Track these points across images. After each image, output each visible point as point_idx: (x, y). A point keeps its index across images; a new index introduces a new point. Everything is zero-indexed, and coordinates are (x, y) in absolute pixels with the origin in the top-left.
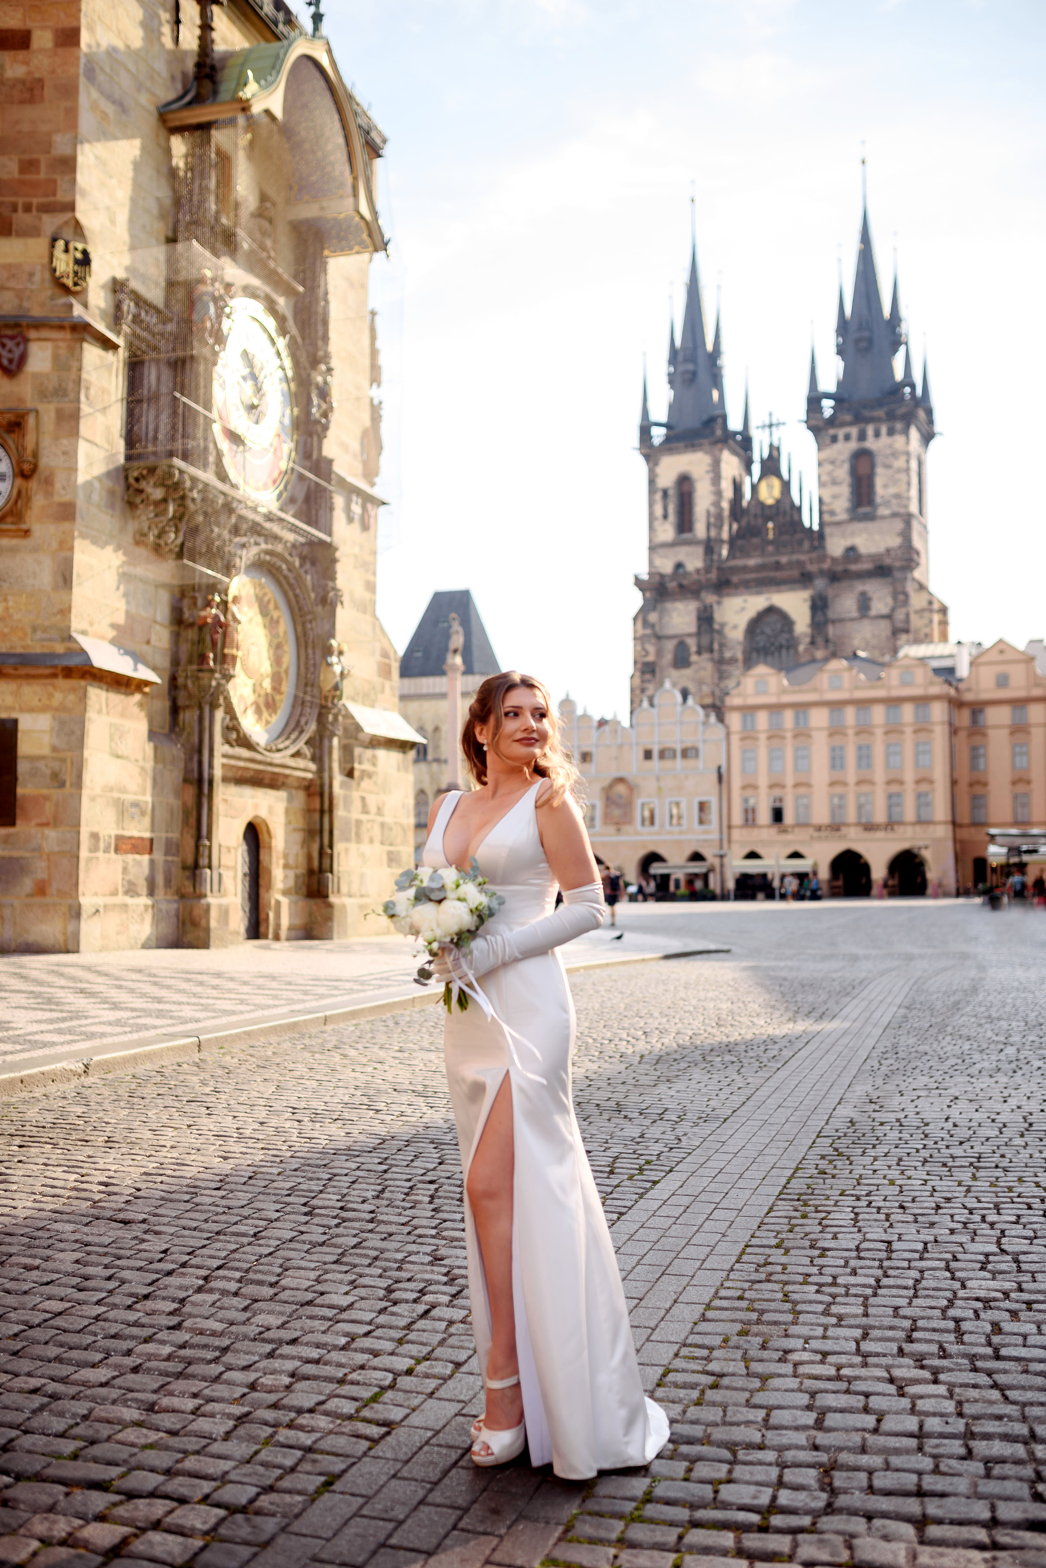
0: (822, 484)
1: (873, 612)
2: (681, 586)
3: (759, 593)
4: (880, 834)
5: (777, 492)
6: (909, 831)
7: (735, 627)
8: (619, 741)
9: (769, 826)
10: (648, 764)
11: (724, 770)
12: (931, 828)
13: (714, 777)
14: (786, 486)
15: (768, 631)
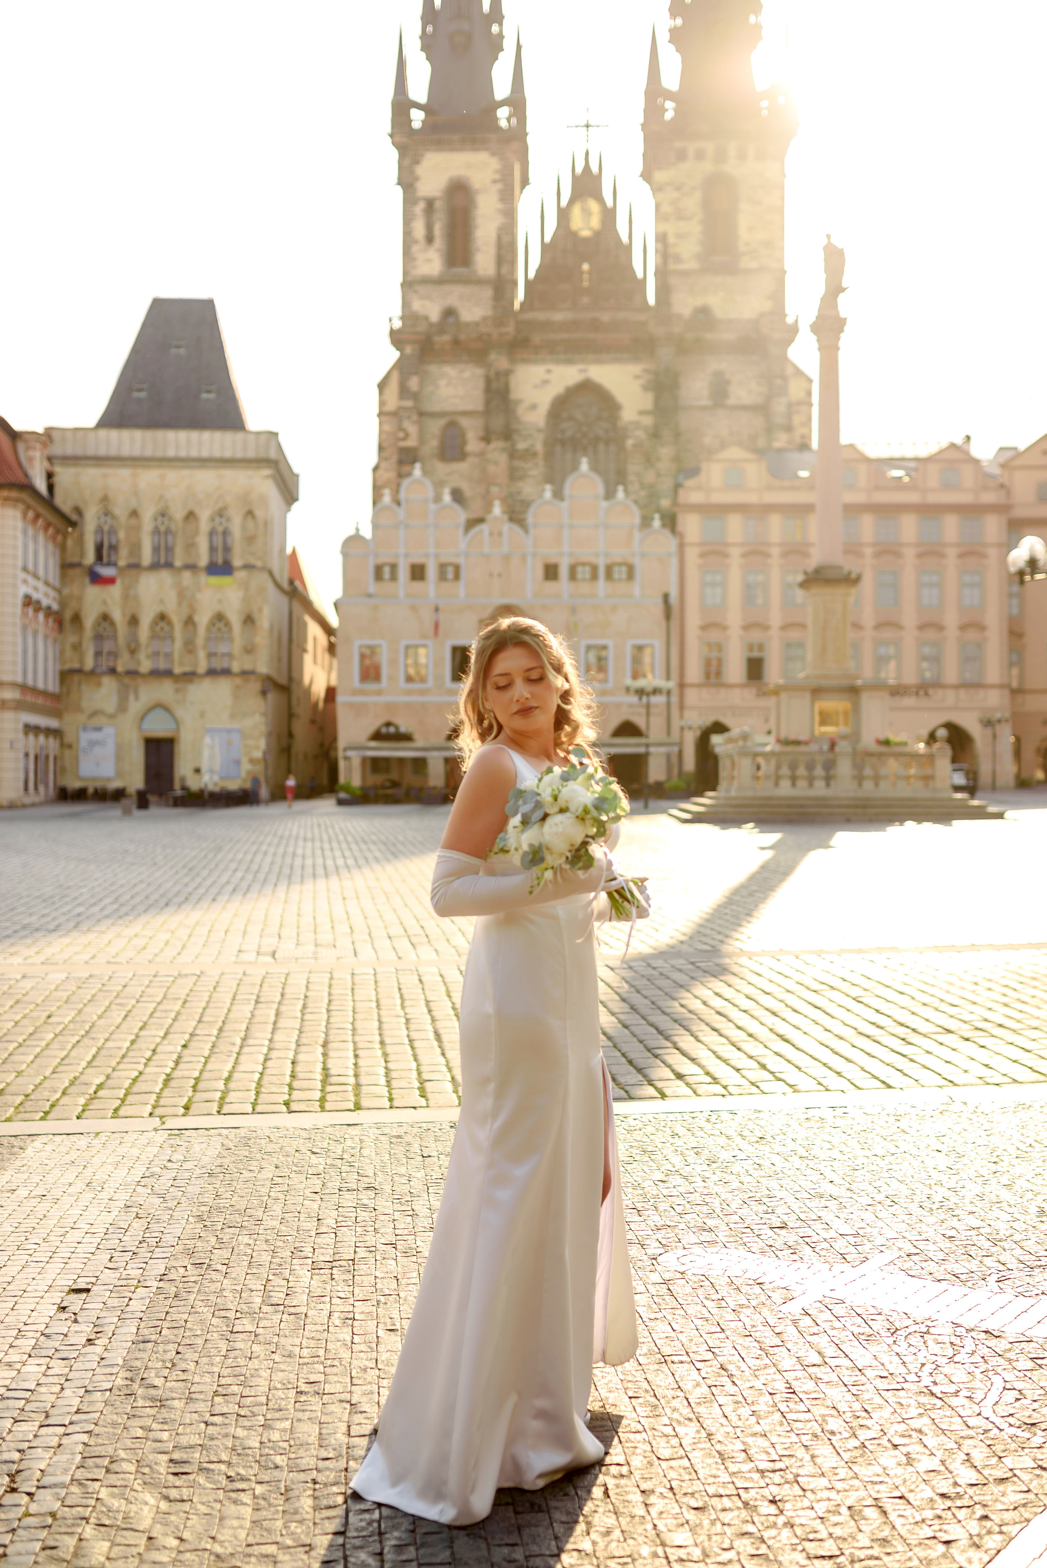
0: (660, 216)
1: (731, 401)
2: (456, 342)
3: (569, 362)
4: (909, 701)
5: (595, 222)
6: (950, 697)
7: (534, 407)
8: (505, 549)
9: (742, 686)
10: (551, 586)
11: (674, 599)
12: (981, 693)
13: (658, 609)
14: (609, 215)
15: (579, 416)
